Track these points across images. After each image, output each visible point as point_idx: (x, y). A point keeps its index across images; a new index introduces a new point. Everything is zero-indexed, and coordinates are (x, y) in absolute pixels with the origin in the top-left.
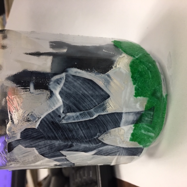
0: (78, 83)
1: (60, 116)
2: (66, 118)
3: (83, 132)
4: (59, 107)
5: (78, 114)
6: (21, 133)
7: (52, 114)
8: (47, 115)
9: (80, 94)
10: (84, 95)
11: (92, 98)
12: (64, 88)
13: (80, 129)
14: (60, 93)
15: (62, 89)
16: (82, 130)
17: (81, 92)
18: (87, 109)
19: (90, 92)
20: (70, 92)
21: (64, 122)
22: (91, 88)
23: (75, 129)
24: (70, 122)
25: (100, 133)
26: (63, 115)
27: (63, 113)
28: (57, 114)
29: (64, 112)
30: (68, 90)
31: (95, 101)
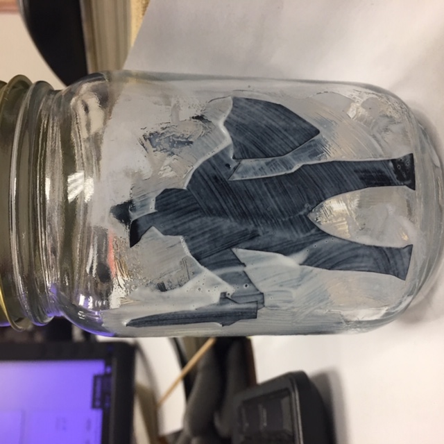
0: (257, 110)
1: (228, 166)
3: (276, 202)
4: (227, 149)
5: (262, 162)
6: (157, 199)
7: (214, 162)
8: (204, 163)
9: (263, 126)
10: (270, 127)
11: (285, 133)
12: (232, 116)
13: (269, 194)
14: (227, 124)
15: (229, 117)
16: (272, 196)
17: (264, 122)
19: (282, 123)
20: (243, 122)
21: (236, 177)
22: (283, 117)
23: (260, 192)
24: (248, 178)
25: (310, 203)
26: (233, 164)
27: (234, 158)
28: (222, 161)
29: (236, 156)
30: (240, 120)
31: (291, 138)
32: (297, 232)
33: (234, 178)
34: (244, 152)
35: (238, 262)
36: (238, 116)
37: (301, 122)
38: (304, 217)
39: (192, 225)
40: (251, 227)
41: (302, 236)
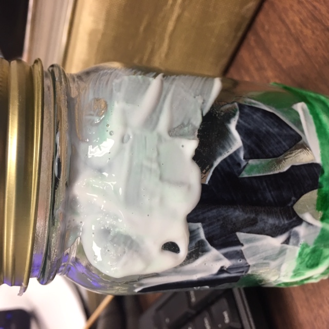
0: (258, 116)
1: (239, 165)
2: (247, 168)
3: (272, 195)
5: (263, 161)
7: (229, 161)
8: (222, 162)
9: (264, 131)
10: (268, 132)
11: (279, 138)
12: (241, 121)
13: (267, 189)
15: (238, 122)
17: (264, 128)
18: (276, 154)
19: (276, 130)
20: (249, 127)
21: (245, 175)
22: (277, 124)
23: (261, 188)
25: (295, 197)
26: (244, 163)
27: (244, 158)
28: (235, 160)
29: (246, 157)
30: (246, 125)
31: (284, 143)
32: (283, 219)
33: (243, 175)
34: (251, 153)
35: (238, 243)
36: (245, 121)
37: (289, 129)
38: (290, 208)
39: (210, 214)
40: (253, 216)
41: (286, 222)
